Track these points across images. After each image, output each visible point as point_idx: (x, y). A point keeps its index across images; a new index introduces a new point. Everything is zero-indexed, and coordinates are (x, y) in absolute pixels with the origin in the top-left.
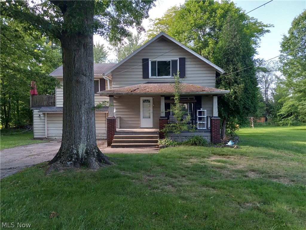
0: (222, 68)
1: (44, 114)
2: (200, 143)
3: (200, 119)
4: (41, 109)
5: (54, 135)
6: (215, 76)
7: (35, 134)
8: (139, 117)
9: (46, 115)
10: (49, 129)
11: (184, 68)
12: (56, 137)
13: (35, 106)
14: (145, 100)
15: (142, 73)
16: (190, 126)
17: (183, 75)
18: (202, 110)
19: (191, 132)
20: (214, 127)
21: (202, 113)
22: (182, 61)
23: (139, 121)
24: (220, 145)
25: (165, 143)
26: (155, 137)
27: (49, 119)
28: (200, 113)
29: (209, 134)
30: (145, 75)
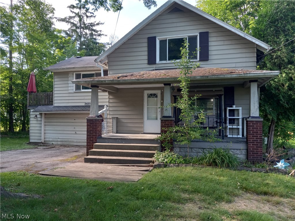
0: (267, 42)
1: (41, 114)
2: (223, 162)
3: (232, 121)
4: (36, 109)
5: (51, 139)
6: (256, 56)
7: (31, 138)
8: (142, 118)
9: (43, 116)
10: (46, 132)
11: (207, 46)
12: (53, 143)
13: (32, 104)
14: (151, 95)
15: (146, 57)
16: (206, 131)
17: (205, 57)
18: (234, 107)
19: (209, 142)
20: (251, 134)
21: (236, 113)
22: (205, 36)
23: (143, 123)
24: (263, 167)
25: (163, 159)
26: (153, 148)
27: (46, 121)
28: (232, 112)
29: (242, 146)
30: (151, 61)
